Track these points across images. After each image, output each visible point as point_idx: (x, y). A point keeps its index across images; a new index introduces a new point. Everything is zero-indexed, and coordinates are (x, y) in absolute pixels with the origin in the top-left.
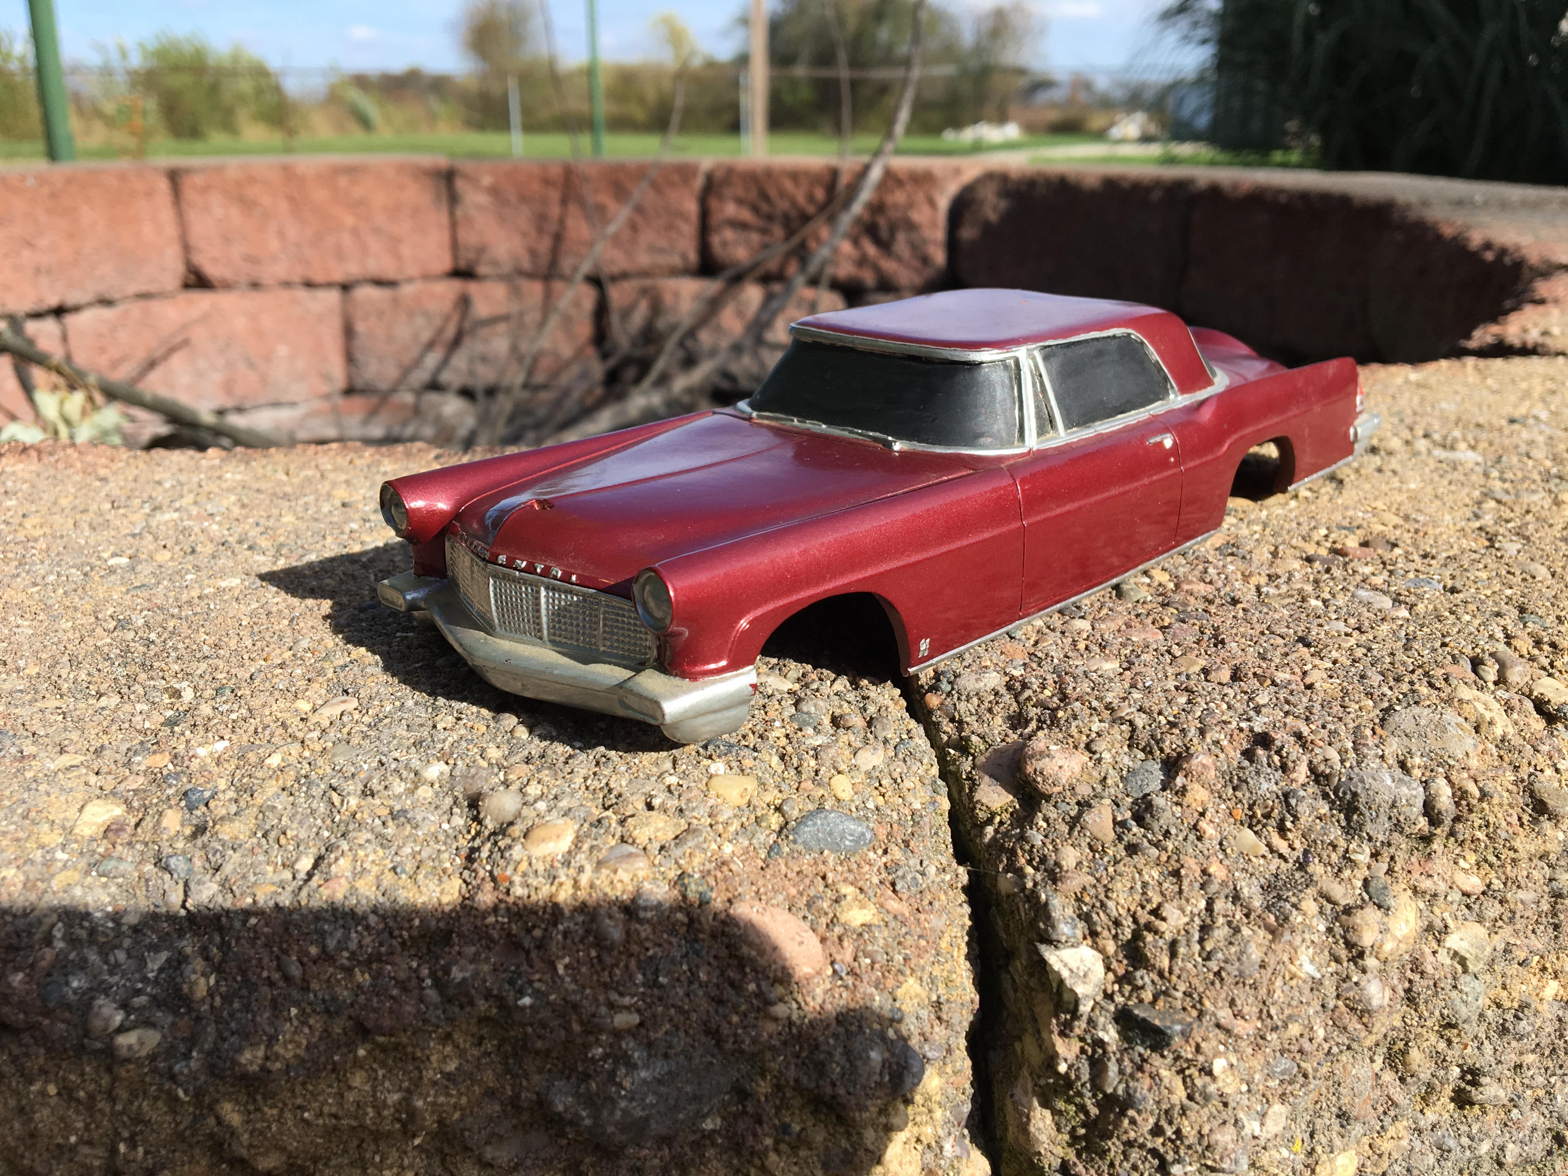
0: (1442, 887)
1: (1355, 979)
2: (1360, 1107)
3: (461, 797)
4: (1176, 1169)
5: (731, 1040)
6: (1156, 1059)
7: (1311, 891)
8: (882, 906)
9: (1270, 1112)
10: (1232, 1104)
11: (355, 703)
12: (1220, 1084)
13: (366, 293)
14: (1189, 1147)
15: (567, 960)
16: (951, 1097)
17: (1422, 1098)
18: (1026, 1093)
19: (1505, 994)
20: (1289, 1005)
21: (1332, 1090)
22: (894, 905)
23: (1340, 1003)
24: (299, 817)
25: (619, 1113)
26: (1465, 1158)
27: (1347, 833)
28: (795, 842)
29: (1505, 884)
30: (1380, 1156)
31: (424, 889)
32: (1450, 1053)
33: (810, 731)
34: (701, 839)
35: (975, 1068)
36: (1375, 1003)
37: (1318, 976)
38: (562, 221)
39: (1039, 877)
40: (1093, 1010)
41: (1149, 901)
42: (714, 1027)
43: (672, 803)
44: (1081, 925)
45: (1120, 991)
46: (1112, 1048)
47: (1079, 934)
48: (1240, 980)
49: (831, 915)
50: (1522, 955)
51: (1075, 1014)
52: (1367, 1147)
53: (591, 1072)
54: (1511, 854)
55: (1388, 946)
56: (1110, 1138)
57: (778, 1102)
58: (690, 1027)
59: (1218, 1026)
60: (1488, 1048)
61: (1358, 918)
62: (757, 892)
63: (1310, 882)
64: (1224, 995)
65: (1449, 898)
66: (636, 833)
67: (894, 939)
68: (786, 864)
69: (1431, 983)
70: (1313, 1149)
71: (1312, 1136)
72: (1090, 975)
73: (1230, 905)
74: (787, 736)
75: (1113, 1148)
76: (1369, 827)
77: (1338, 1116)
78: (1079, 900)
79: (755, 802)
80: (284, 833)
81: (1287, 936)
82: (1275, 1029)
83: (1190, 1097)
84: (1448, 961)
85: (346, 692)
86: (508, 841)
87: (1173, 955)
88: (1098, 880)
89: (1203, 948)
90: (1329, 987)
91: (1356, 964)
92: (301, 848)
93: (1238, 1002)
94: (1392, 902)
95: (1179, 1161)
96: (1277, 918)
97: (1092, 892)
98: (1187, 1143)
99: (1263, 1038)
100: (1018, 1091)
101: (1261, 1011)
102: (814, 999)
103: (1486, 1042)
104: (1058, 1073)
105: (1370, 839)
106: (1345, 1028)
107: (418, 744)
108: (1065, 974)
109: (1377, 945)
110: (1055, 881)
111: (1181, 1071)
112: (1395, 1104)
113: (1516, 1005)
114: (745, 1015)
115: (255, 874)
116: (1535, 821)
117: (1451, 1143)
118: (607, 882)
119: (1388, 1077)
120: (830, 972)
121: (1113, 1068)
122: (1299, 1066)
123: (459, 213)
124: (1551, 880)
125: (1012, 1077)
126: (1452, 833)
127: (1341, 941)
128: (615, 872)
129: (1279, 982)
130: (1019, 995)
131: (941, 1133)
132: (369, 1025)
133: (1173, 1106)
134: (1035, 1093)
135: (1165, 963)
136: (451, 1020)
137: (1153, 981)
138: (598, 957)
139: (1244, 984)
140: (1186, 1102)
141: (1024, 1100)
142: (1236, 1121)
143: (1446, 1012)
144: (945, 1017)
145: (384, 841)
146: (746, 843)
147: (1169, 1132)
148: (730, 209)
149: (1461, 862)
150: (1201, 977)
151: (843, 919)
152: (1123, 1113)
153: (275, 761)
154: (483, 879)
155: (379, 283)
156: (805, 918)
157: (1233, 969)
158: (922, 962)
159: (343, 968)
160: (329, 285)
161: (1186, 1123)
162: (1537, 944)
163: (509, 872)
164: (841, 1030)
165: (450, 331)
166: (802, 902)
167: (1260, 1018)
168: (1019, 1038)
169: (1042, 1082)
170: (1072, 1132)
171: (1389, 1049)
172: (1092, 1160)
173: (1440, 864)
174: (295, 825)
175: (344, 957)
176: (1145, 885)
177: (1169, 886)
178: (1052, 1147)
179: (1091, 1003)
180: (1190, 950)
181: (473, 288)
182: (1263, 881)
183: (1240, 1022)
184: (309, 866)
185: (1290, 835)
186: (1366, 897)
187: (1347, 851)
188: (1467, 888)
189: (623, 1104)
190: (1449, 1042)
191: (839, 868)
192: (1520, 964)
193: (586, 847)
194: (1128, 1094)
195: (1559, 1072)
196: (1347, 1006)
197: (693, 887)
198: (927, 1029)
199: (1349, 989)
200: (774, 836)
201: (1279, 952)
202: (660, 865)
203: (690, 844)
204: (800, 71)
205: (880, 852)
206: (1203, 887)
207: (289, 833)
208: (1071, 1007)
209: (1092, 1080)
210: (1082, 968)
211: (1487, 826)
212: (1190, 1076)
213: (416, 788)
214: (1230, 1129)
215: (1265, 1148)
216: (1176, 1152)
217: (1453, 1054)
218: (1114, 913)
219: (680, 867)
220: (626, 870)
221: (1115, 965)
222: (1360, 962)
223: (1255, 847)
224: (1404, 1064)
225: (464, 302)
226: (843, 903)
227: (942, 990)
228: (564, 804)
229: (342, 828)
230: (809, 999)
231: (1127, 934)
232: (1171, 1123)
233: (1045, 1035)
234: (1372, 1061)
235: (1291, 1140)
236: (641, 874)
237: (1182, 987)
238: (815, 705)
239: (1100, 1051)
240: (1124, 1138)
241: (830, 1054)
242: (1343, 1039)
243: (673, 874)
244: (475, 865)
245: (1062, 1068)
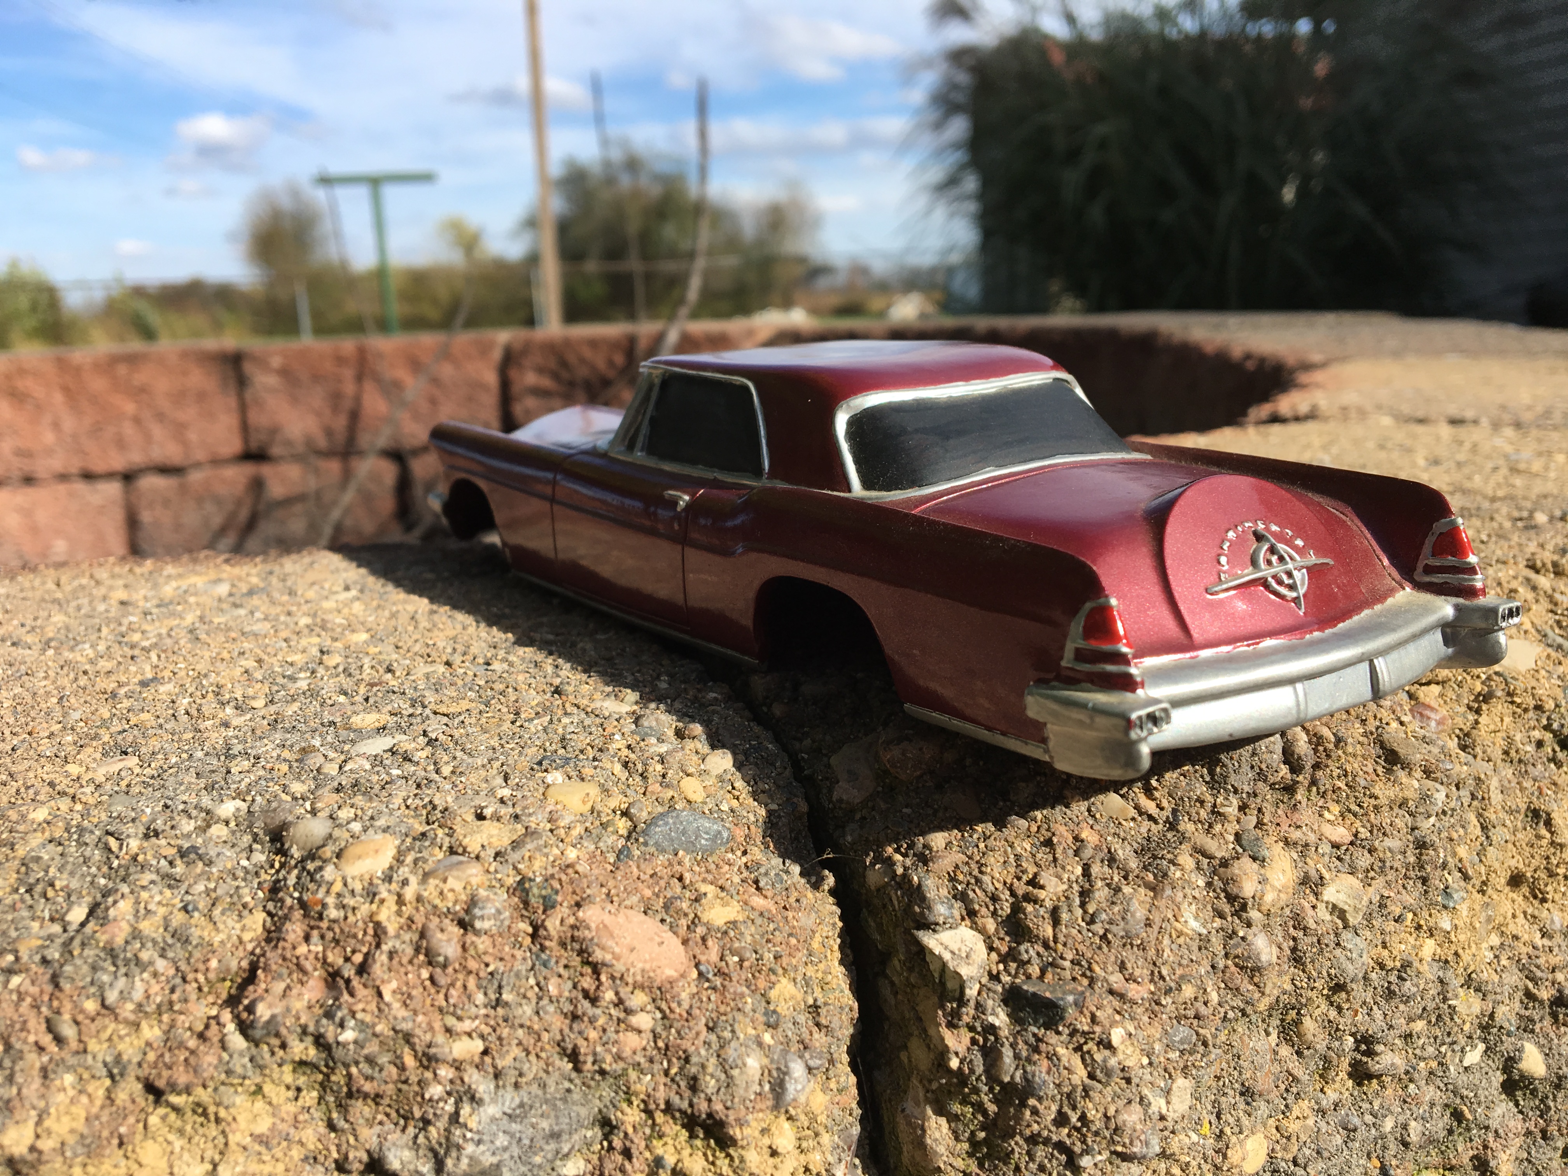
0: (1312, 838)
1: (1241, 934)
2: (1263, 1083)
3: (261, 833)
4: (1086, 1161)
5: (590, 1059)
6: (1051, 1038)
7: (1186, 847)
8: (746, 903)
9: (1174, 1086)
10: (1135, 1080)
11: (136, 760)
12: (1121, 1056)
13: (151, 483)
14: (1096, 1134)
15: (394, 985)
16: (838, 1119)
17: (1321, 1076)
18: (917, 1104)
19: (1386, 953)
20: (1180, 965)
21: (1232, 1064)
22: (758, 901)
23: (1230, 962)
24: (69, 867)
25: (465, 1161)
26: (1371, 1137)
27: (1212, 788)
28: (646, 844)
29: (1371, 832)
30: (1288, 1138)
31: (221, 926)
32: (1342, 1020)
33: (653, 740)
34: (541, 842)
35: (860, 1086)
36: (1264, 958)
37: (1205, 932)
38: (358, 399)
39: (908, 862)
40: (979, 993)
41: (1024, 872)
42: (570, 1046)
43: (506, 811)
44: (958, 905)
45: (1005, 969)
46: (1004, 1032)
47: (957, 914)
48: (1128, 940)
49: (692, 916)
50: (1397, 911)
51: (962, 1001)
52: (1274, 1131)
53: (431, 1116)
54: (1372, 801)
55: (1269, 898)
56: (1013, 1137)
57: (648, 1131)
58: (542, 1049)
59: (1111, 992)
60: (1377, 1014)
61: (1236, 868)
62: (608, 895)
63: (1183, 838)
64: (1113, 959)
65: (1320, 851)
66: (465, 842)
67: (762, 936)
68: (638, 867)
69: (1315, 939)
70: (1221, 1131)
71: (1218, 1117)
72: (973, 956)
73: (1106, 868)
74: (629, 747)
75: (1017, 1149)
76: (1233, 779)
77: (1242, 1094)
78: (952, 879)
79: (598, 807)
80: (52, 885)
81: (1168, 892)
82: (1168, 991)
83: (1091, 1076)
84: (1328, 917)
85: (126, 753)
86: (318, 863)
87: (1056, 921)
88: (970, 858)
89: (1085, 912)
90: (1216, 943)
91: (1239, 918)
92: (73, 898)
93: (1129, 965)
94: (1266, 853)
95: (1087, 1151)
96: (1155, 876)
97: (966, 869)
98: (1094, 1129)
99: (1158, 1003)
100: (909, 1105)
101: (1152, 972)
102: (679, 1004)
103: (1375, 1008)
104: (949, 1070)
105: (1236, 791)
106: (1237, 989)
107: (210, 788)
108: (947, 956)
109: (1258, 895)
110: (925, 863)
111: (1078, 1049)
112: (1296, 1079)
113: (1398, 964)
114: (604, 1030)
115: (17, 929)
116: (1389, 771)
117: (1356, 1121)
118: (436, 893)
119: (1285, 1051)
120: (695, 974)
121: (1007, 1053)
122: (1197, 1034)
123: (248, 395)
124: (1413, 829)
125: (901, 1091)
126: (1314, 782)
127: (1222, 895)
128: (445, 881)
129: (1166, 941)
130: (900, 997)
131: (830, 1159)
132: (161, 1084)
133: (1074, 1088)
134: (928, 1101)
135: (1049, 932)
136: (261, 1067)
137: (1038, 954)
138: (432, 979)
139: (1132, 945)
140: (1087, 1081)
141: (916, 1112)
142: (1141, 1099)
143: (1333, 971)
144: (824, 1021)
145: (171, 881)
146: (593, 847)
147: (1074, 1118)
148: (531, 378)
149: (1327, 814)
150: (1088, 943)
151: (705, 919)
152: (1023, 1104)
153: (41, 814)
154: (291, 908)
155: (165, 470)
156: (663, 921)
157: (1118, 930)
158: (794, 961)
159: (127, 1022)
160: (110, 476)
161: (1090, 1105)
162: (1409, 900)
163: (320, 895)
164: (713, 1037)
165: (244, 515)
166: (659, 904)
167: (1152, 981)
168: (905, 1047)
169: (935, 1086)
170: (972, 1140)
171: (1282, 1020)
172: (996, 1167)
173: (1306, 815)
174: (65, 876)
175: (127, 1010)
176: (1018, 857)
177: (1043, 855)
178: (952, 1160)
179: (978, 986)
180: (1072, 916)
181: (266, 470)
182: (1135, 845)
183: (1134, 986)
184: (83, 917)
185: (1157, 794)
186: (1240, 850)
187: (1215, 806)
188: (1335, 838)
189: (470, 1148)
190: (1339, 1009)
191: (697, 869)
192: (1396, 921)
193: (409, 859)
194: (1027, 1080)
195: (1448, 1040)
196: (1236, 965)
197: (535, 891)
198: (806, 1036)
199: (1237, 946)
200: (622, 842)
201: (1163, 908)
202: (496, 871)
203: (529, 846)
204: (592, 266)
205: (739, 853)
206: (1077, 853)
207: (58, 884)
208: (957, 994)
209: (987, 1071)
210: (964, 948)
211: (1346, 776)
212: (1089, 1052)
213: (209, 826)
214: (1136, 1107)
215: (1173, 1132)
216: (1084, 1142)
217: (1344, 1022)
218: (991, 888)
219: (519, 872)
220: (458, 878)
221: (997, 943)
222: (1244, 915)
223: (1123, 810)
224: (1299, 1035)
225: (257, 485)
226: (703, 901)
227: (818, 993)
228: (381, 822)
229: (122, 872)
230: (674, 1005)
231: (1006, 909)
232: (1074, 1108)
233: (932, 1032)
234: (1268, 1034)
235: (1199, 1122)
236: (475, 881)
237: (1069, 955)
238: (657, 720)
239: (992, 1038)
240: (1028, 1132)
241: (703, 1066)
242: (1238, 1002)
243: (511, 880)
244: (281, 894)
245: (954, 1063)
